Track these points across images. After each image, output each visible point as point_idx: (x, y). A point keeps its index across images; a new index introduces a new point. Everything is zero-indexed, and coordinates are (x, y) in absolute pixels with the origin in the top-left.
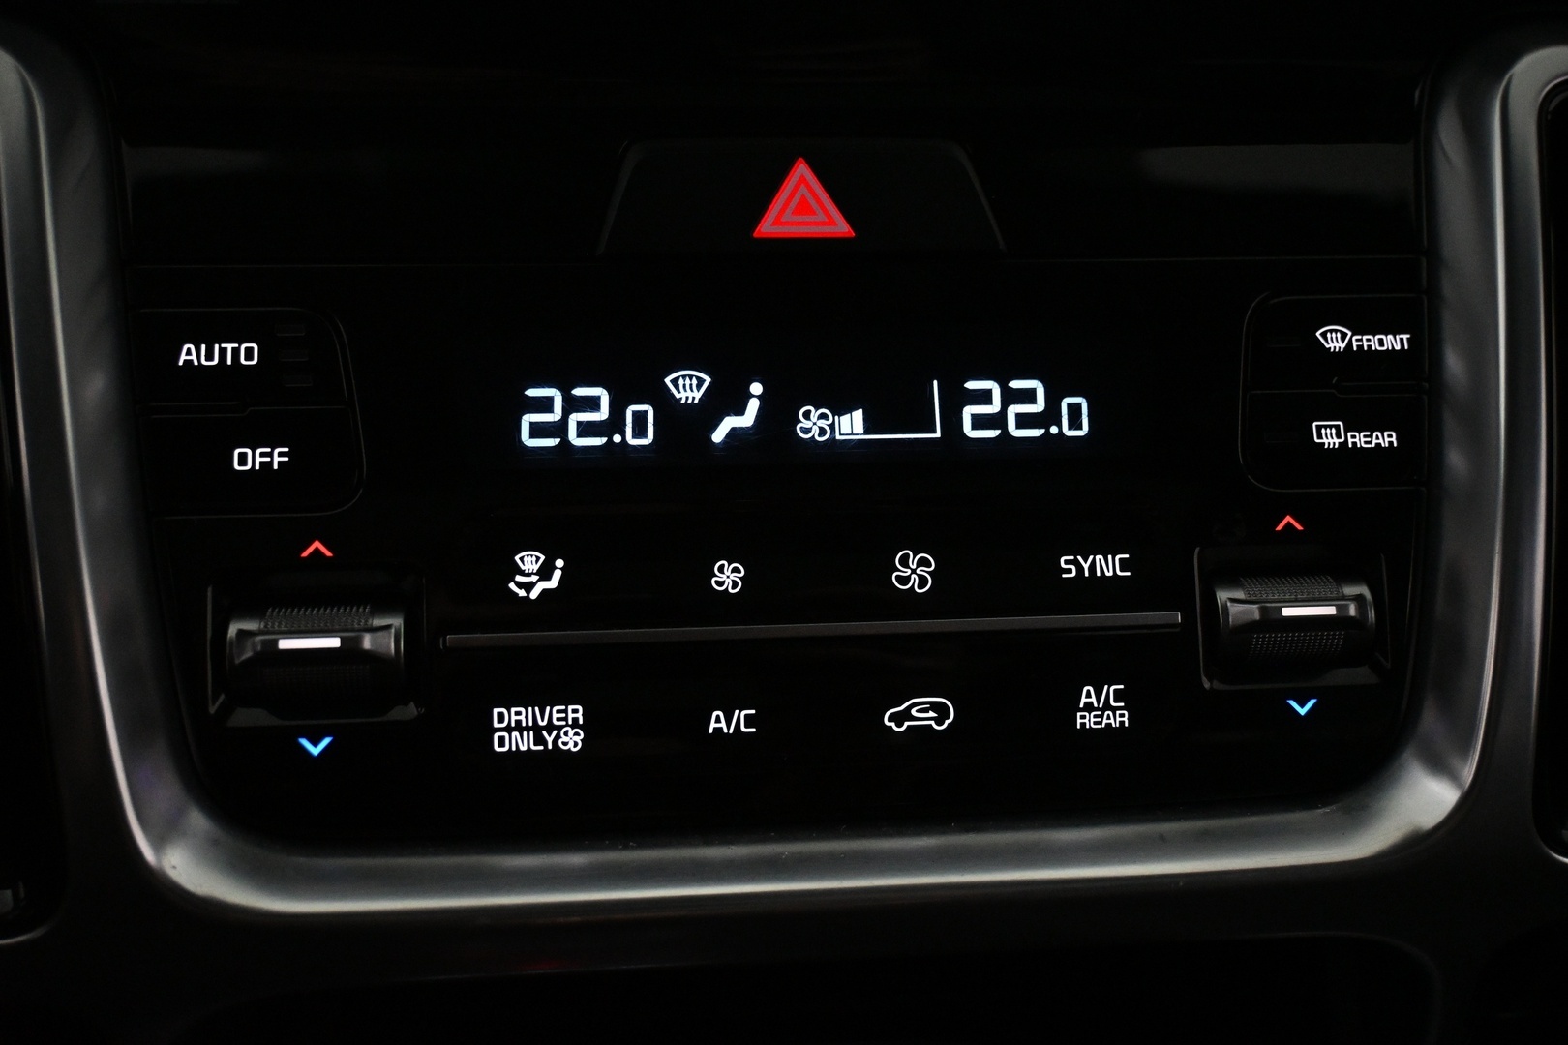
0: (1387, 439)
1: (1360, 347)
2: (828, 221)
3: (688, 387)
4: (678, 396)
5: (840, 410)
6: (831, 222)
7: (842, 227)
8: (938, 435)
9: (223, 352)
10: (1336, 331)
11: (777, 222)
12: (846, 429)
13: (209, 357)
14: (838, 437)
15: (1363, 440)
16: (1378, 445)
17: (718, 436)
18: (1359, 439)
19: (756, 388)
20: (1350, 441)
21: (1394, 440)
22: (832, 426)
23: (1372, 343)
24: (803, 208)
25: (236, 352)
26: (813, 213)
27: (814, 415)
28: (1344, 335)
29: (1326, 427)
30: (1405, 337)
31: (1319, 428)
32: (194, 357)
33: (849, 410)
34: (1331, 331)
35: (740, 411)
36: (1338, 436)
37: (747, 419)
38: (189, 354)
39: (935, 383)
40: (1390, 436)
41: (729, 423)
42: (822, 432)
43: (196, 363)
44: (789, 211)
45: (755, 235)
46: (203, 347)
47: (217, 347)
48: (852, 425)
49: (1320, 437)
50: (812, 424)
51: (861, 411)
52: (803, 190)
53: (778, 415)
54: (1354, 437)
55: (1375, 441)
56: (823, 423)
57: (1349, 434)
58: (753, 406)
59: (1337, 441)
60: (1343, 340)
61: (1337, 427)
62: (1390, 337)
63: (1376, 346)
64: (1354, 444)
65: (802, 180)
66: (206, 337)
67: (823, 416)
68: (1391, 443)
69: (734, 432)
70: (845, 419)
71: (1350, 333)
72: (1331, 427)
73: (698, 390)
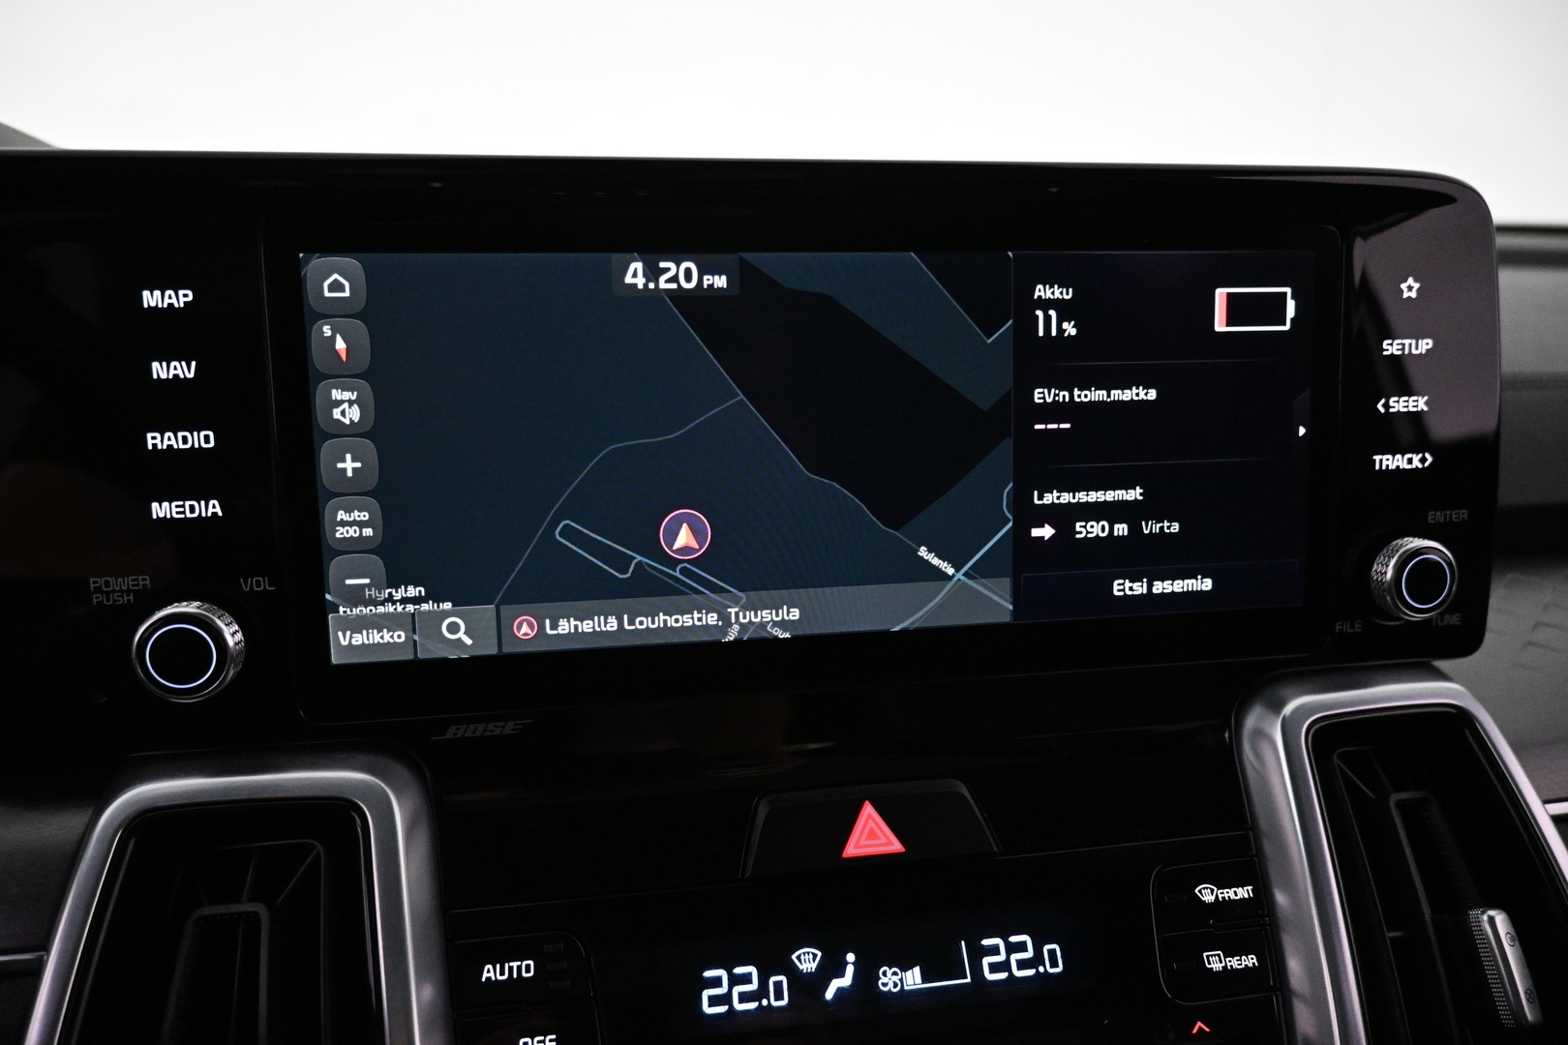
0: (1250, 961)
1: (1224, 898)
2: (889, 843)
3: (807, 960)
4: (801, 967)
5: (904, 969)
6: (890, 843)
7: (897, 846)
8: (968, 980)
9: (511, 969)
10: (1207, 888)
11: (857, 846)
12: (910, 982)
13: (502, 974)
14: (906, 988)
15: (1237, 963)
16: (1246, 965)
17: (829, 994)
18: (1234, 963)
19: (851, 957)
20: (1229, 964)
21: (1255, 961)
22: (901, 980)
23: (1230, 894)
24: (872, 835)
25: (519, 968)
26: (879, 838)
27: (889, 973)
28: (1212, 890)
29: (1212, 956)
30: (1250, 888)
31: (1208, 957)
32: (492, 974)
33: (911, 967)
34: (1204, 888)
35: (842, 975)
36: (1221, 962)
37: (846, 981)
38: (489, 972)
39: (963, 943)
40: (1252, 959)
41: (836, 984)
42: (895, 985)
43: (493, 979)
44: (863, 838)
45: (844, 856)
46: (498, 966)
47: (507, 965)
48: (913, 979)
49: (1209, 964)
50: (889, 979)
51: (918, 967)
52: (871, 824)
53: (866, 976)
54: (1230, 961)
55: (1244, 963)
56: (896, 979)
57: (1227, 959)
58: (850, 970)
59: (1221, 965)
60: (1212, 894)
61: (1219, 955)
62: (1240, 889)
63: (1233, 897)
64: (1231, 966)
65: (870, 816)
66: (499, 959)
67: (895, 973)
68: (1254, 963)
69: (840, 991)
70: (909, 973)
71: (1216, 889)
72: (1215, 955)
73: (814, 961)
